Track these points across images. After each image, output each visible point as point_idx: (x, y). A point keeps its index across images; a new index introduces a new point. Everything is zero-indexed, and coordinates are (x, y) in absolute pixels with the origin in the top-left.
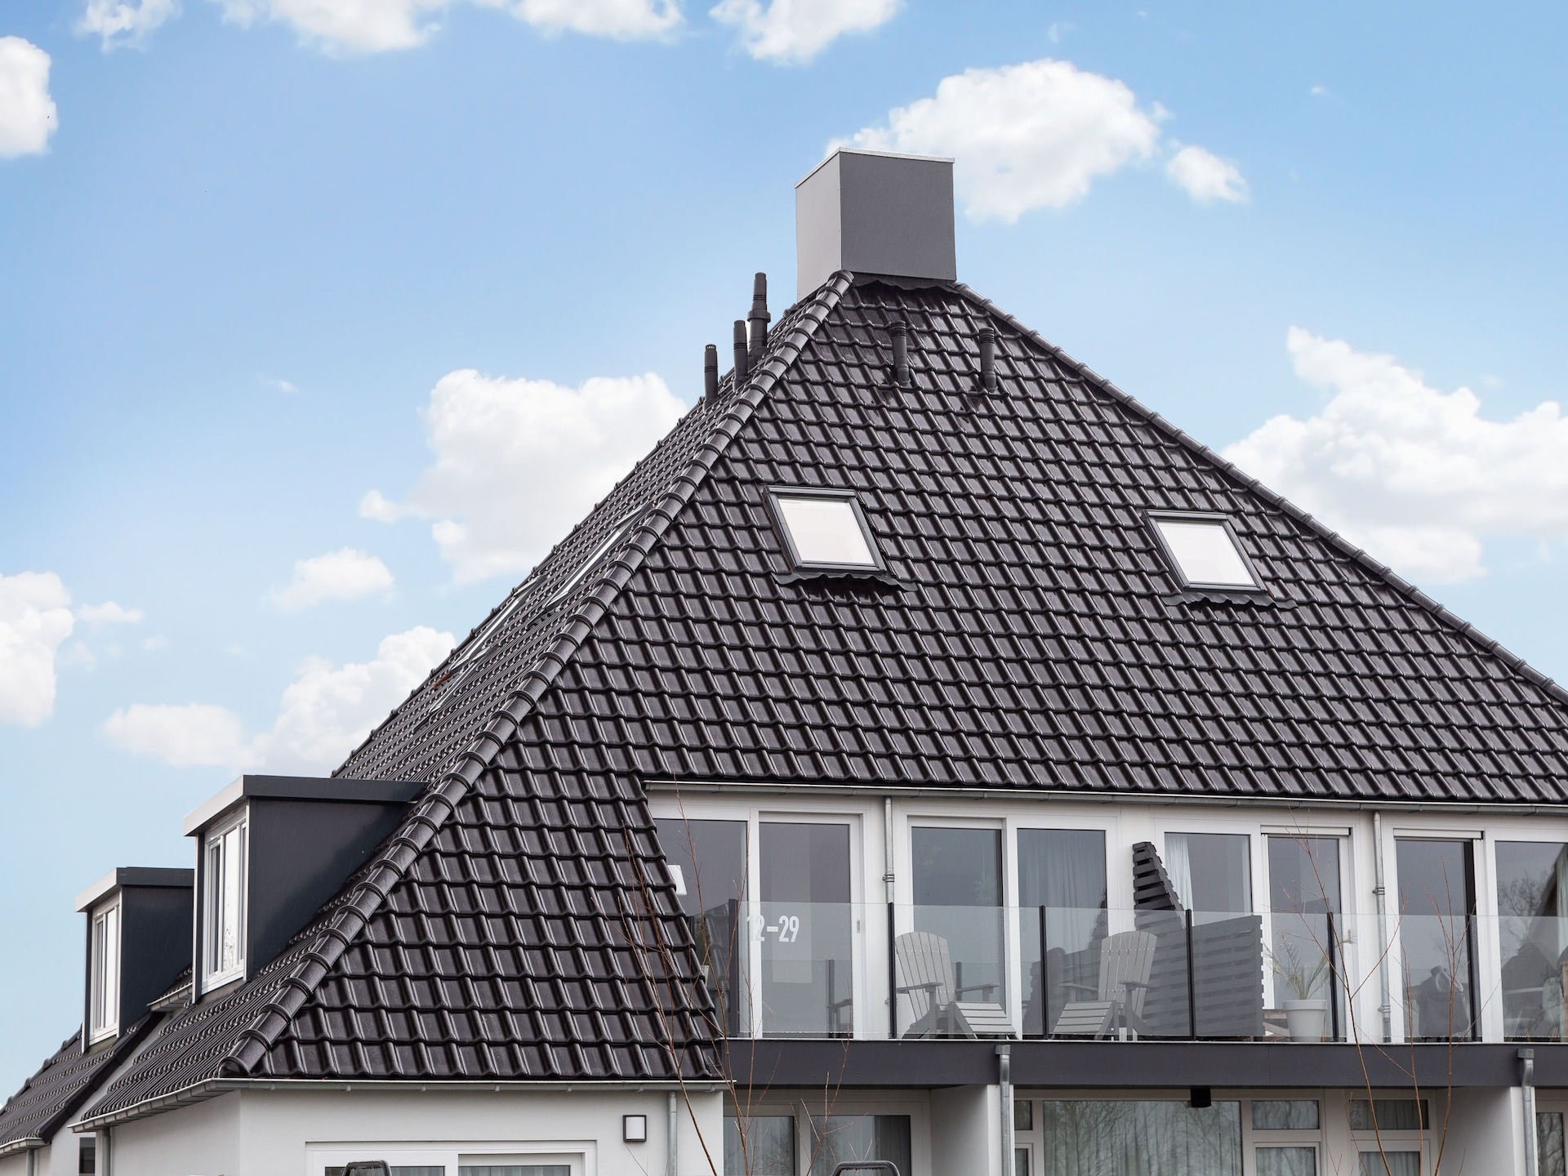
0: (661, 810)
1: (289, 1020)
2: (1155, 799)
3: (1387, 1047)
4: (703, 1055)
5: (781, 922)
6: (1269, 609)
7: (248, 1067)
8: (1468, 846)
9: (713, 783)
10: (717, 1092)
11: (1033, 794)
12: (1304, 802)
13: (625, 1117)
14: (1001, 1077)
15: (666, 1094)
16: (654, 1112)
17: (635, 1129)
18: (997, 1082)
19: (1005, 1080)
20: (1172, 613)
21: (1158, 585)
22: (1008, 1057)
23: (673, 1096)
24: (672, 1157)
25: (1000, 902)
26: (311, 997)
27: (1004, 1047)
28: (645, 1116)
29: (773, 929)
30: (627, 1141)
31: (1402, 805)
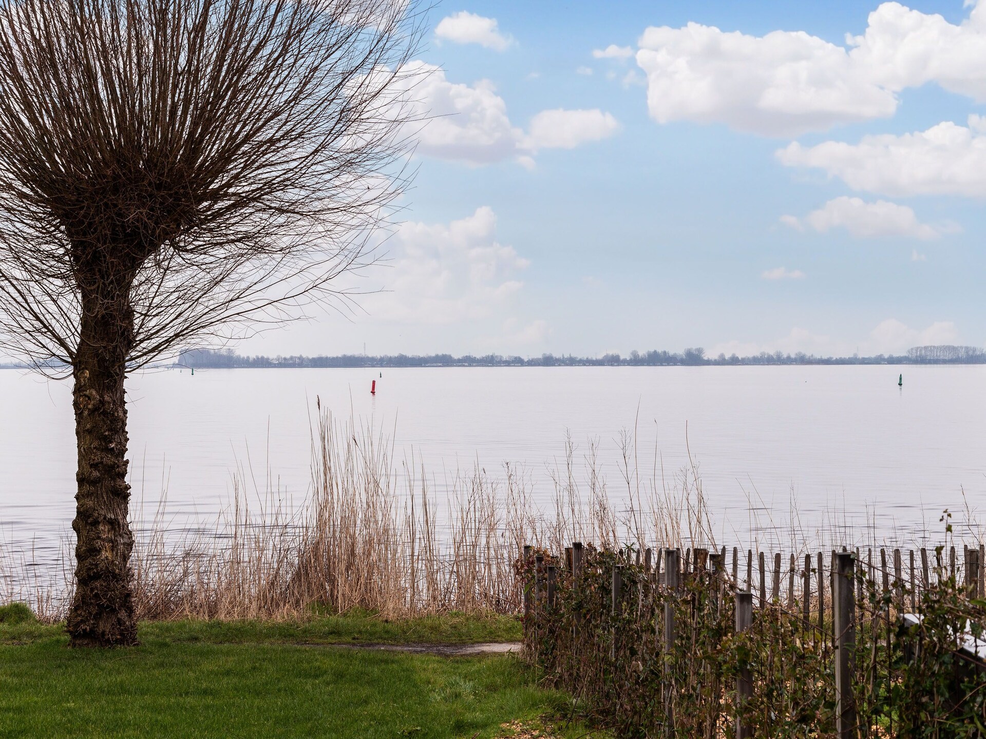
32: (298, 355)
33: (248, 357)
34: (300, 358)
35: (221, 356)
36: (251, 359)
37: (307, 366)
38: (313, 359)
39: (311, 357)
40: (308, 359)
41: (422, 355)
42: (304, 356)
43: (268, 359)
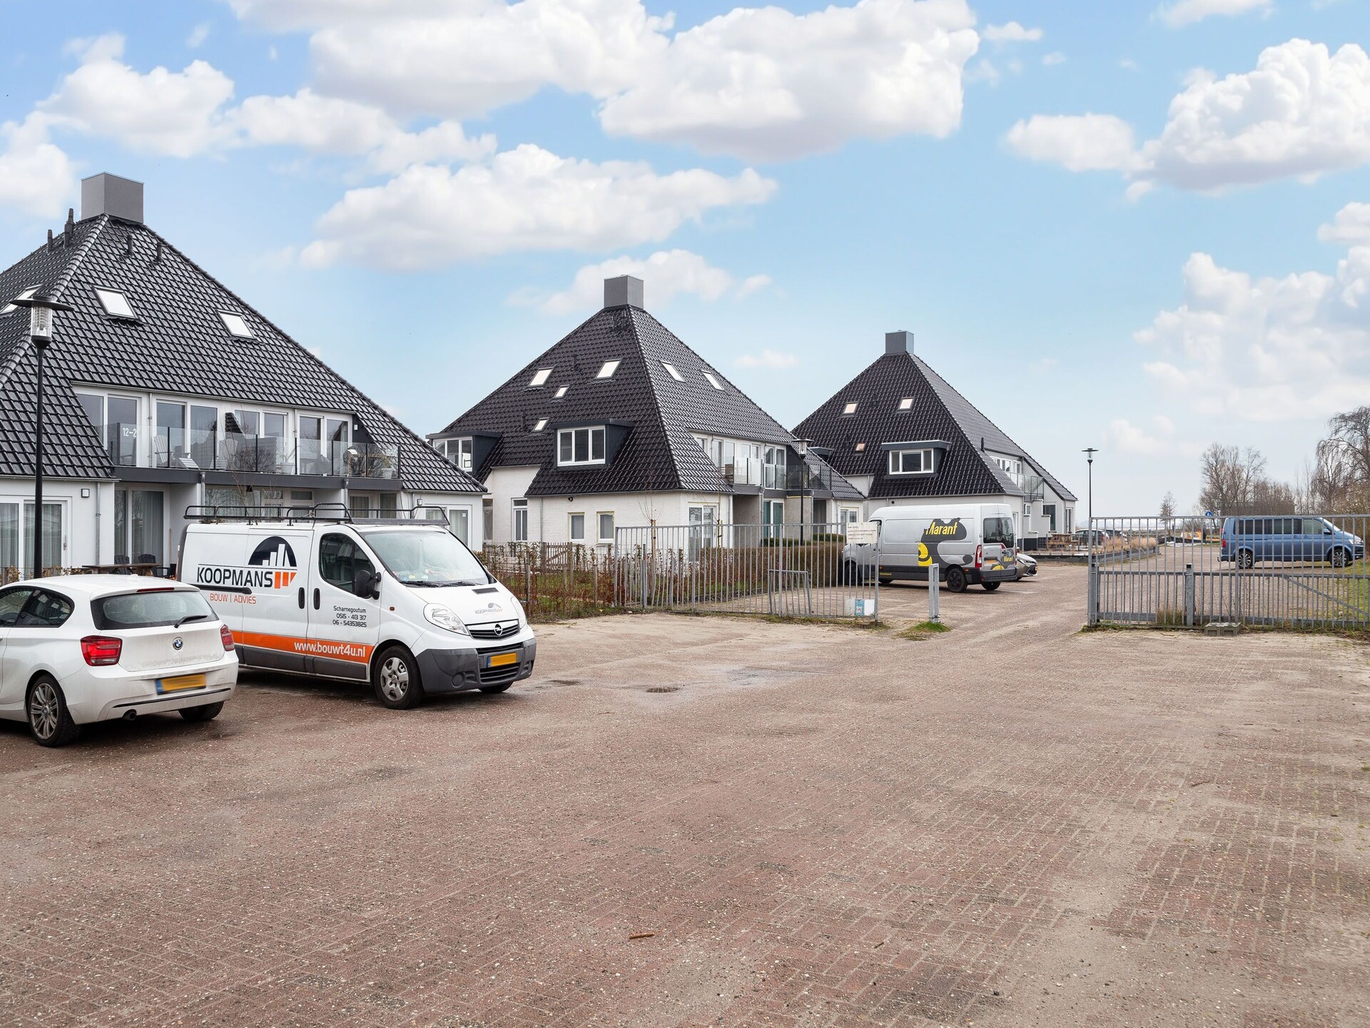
0: (77, 391)
2: (233, 400)
3: (295, 476)
4: (108, 471)
5: (133, 430)
6: (257, 345)
8: (319, 420)
9: (93, 384)
10: (113, 482)
11: (196, 396)
12: (276, 405)
13: (82, 490)
14: (202, 481)
15: (96, 483)
16: (92, 489)
17: (86, 493)
18: (200, 482)
20: (230, 343)
21: (225, 334)
22: (205, 474)
23: (99, 483)
24: (98, 502)
25: (183, 427)
27: (204, 472)
28: (89, 489)
29: (132, 433)
30: (83, 497)
31: (303, 408)
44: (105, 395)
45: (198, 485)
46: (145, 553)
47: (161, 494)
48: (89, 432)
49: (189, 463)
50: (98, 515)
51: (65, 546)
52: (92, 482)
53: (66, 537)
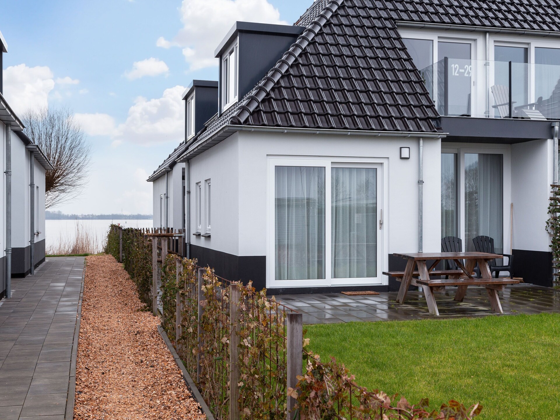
1: (259, 103)
4: (433, 123)
5: (465, 68)
7: (242, 121)
9: (422, 23)
10: (439, 138)
13: (401, 148)
14: (554, 136)
15: (418, 139)
16: (413, 146)
17: (405, 153)
18: (552, 138)
19: (556, 137)
22: (558, 127)
23: (421, 139)
24: (421, 165)
26: (268, 94)
27: (557, 123)
28: (409, 148)
29: (463, 71)
30: (402, 158)
32: (91, 214)
33: (68, 215)
34: (92, 215)
35: (55, 214)
36: (69, 216)
37: (95, 219)
38: (98, 216)
39: (97, 215)
40: (96, 216)
41: (148, 214)
42: (94, 214)
43: (77, 215)
44: (434, 37)
45: (549, 142)
46: (481, 234)
47: (499, 158)
48: (413, 78)
49: (535, 115)
50: (420, 182)
51: (381, 224)
52: (412, 138)
53: (382, 211)
